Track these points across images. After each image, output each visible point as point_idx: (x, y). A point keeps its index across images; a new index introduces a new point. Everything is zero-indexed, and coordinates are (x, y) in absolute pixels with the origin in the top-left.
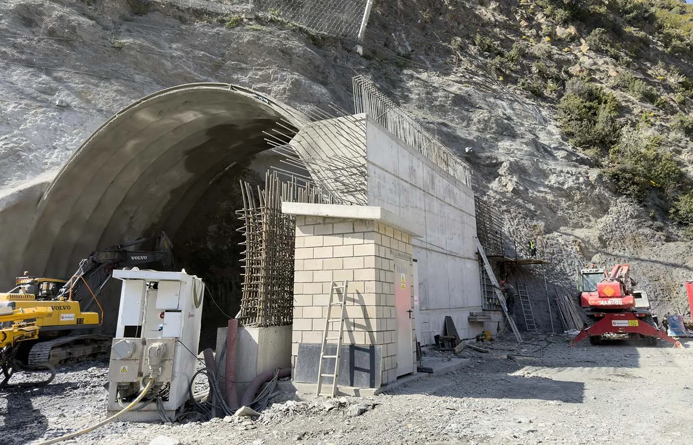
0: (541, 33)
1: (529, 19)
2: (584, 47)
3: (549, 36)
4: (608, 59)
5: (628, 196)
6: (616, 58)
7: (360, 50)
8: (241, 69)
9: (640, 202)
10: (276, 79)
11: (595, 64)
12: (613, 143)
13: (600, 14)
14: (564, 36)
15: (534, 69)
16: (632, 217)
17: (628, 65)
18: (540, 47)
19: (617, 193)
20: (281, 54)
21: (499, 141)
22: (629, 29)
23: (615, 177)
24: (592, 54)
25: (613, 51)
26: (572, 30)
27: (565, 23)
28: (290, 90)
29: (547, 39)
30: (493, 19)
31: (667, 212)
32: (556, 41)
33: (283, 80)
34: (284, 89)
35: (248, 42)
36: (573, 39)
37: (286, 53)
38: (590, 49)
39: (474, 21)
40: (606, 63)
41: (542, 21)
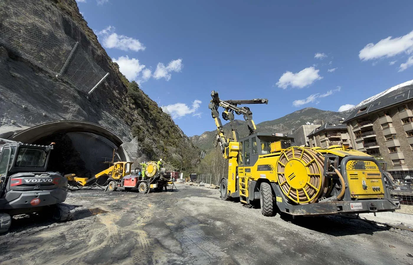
0: (127, 104)
1: (125, 99)
2: (136, 112)
3: (129, 106)
4: (140, 117)
5: (145, 154)
6: (142, 117)
7: (88, 97)
8: (59, 98)
9: (147, 155)
10: (73, 106)
11: (138, 117)
12: (143, 141)
13: (139, 103)
14: (132, 107)
15: (126, 115)
16: (145, 158)
17: (144, 120)
18: (127, 109)
19: (143, 153)
20: (73, 97)
21: (123, 136)
22: (144, 110)
23: (144, 149)
24: (137, 114)
25: (142, 116)
26: (134, 106)
27: (133, 104)
28: (77, 111)
29: (129, 107)
30: (117, 96)
31: (151, 158)
32: (130, 108)
33: (74, 107)
34: (75, 110)
35: (62, 89)
36: (134, 109)
37: (75, 98)
38: (137, 113)
39: (112, 94)
40: (140, 118)
41: (128, 100)
